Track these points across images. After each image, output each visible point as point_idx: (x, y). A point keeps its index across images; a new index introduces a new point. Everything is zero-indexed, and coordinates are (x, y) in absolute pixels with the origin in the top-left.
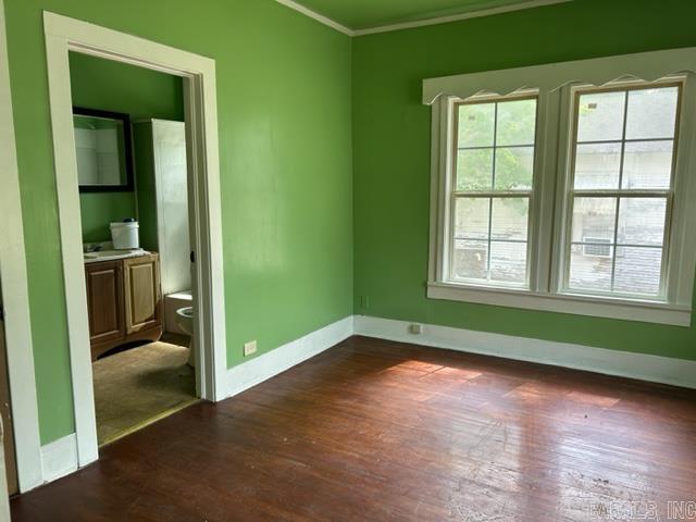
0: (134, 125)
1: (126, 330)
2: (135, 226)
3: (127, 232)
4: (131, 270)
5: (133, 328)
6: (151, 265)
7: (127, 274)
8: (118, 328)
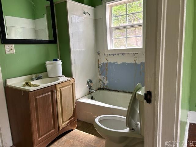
0: (56, 4)
1: (59, 128)
2: (60, 63)
3: (55, 67)
4: (61, 90)
5: (62, 125)
6: (71, 86)
7: (58, 93)
8: (55, 128)
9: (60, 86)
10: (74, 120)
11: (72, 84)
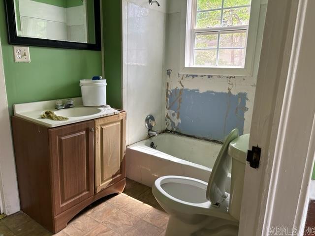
4: (102, 129)
5: (101, 186)
6: (119, 123)
7: (98, 134)
8: (88, 190)
9: (101, 122)
10: (121, 178)
11: (122, 121)
